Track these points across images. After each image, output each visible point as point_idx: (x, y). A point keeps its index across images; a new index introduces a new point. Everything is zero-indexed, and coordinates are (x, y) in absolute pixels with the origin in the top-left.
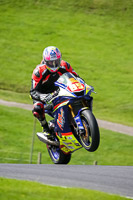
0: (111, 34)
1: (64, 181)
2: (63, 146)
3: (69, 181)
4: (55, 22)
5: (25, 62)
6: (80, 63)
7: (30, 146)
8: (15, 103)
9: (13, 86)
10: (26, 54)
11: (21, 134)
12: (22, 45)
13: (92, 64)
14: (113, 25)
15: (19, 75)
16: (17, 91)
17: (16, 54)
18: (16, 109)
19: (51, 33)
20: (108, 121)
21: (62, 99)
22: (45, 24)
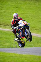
0: (37, 7)
1: (24, 52)
2: (22, 41)
3: (25, 52)
4: (19, 4)
5: (11, 17)
6: (27, 16)
7: (13, 43)
8: (8, 30)
9: (7, 24)
10: (11, 14)
11: (10, 39)
12: (9, 11)
13: (31, 16)
14: (37, 4)
15: (9, 21)
16: (9, 26)
17: (8, 14)
18: (9, 31)
19: (18, 7)
20: (37, 34)
21: (21, 27)
22: (16, 5)
